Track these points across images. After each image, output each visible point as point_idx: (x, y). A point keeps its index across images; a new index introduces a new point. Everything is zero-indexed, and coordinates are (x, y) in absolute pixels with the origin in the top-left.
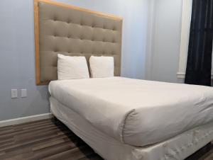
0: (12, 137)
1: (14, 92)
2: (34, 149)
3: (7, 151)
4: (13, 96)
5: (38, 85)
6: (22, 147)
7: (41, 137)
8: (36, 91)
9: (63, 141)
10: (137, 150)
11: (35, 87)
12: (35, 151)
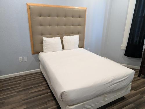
0: (20, 83)
1: (20, 59)
2: (30, 92)
3: (17, 92)
4: (20, 61)
5: (33, 54)
6: (24, 90)
7: (36, 84)
8: (32, 57)
9: (45, 88)
10: (68, 106)
11: (32, 55)
12: (30, 93)
